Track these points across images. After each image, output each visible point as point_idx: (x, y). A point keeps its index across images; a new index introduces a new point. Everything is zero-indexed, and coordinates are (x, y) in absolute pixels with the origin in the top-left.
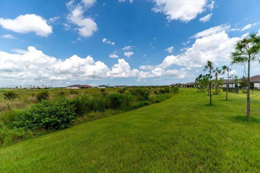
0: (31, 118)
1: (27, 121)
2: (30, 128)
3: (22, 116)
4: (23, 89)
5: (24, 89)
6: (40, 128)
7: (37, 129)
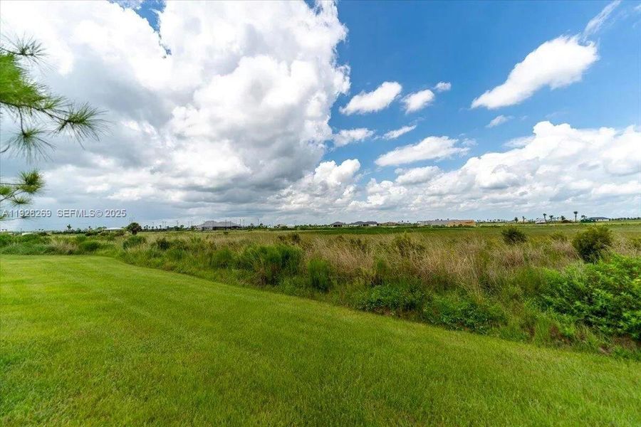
0: (586, 298)
1: (578, 303)
2: (589, 324)
3: (562, 287)
4: (527, 223)
5: (530, 222)
6: (619, 335)
7: (610, 335)
